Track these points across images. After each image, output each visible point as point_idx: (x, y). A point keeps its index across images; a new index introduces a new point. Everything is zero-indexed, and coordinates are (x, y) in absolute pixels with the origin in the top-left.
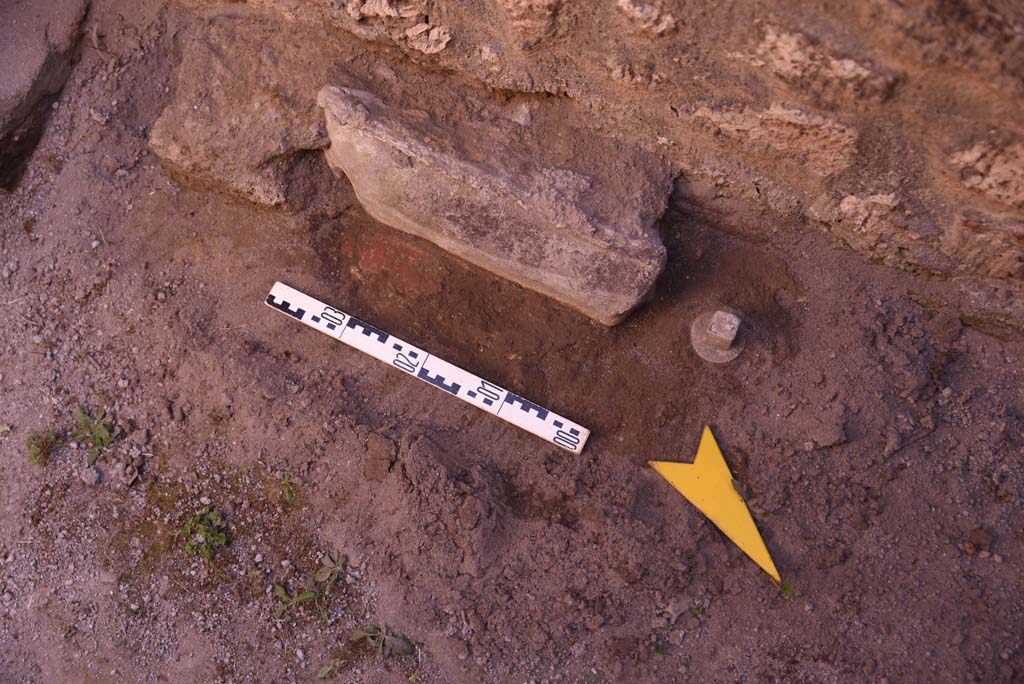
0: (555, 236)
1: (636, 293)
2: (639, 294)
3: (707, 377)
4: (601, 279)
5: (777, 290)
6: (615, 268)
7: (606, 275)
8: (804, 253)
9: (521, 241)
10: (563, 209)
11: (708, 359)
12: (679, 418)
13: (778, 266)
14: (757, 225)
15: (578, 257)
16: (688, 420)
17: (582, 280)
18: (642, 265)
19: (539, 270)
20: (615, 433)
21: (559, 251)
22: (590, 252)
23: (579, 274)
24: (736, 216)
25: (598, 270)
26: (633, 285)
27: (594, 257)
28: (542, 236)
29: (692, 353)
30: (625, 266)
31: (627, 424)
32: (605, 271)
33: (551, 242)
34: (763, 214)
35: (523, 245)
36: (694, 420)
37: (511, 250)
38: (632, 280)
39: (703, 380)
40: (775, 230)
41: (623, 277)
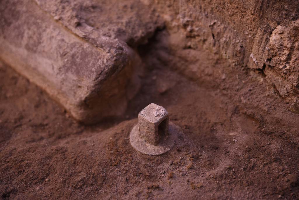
0: (52, 27)
1: (94, 77)
2: (97, 78)
3: (131, 163)
4: (73, 63)
5: (215, 123)
6: (85, 55)
7: (78, 60)
8: (242, 98)
9: (29, 29)
10: (64, 8)
11: (137, 149)
12: (95, 187)
13: (221, 106)
14: (210, 72)
15: (62, 44)
16: (102, 191)
17: (60, 63)
18: (104, 53)
19: (36, 55)
20: (36, 183)
21: (52, 38)
22: (72, 42)
23: (59, 58)
24: (198, 65)
25: (73, 56)
26: (93, 69)
27: (74, 45)
28: (44, 25)
29: (127, 143)
30: (92, 54)
31: (49, 180)
32: (78, 57)
33: (48, 30)
34: (216, 63)
35: (31, 33)
36: (106, 192)
37: (22, 37)
38: (94, 64)
39: (128, 163)
40: (223, 77)
41: (89, 62)
